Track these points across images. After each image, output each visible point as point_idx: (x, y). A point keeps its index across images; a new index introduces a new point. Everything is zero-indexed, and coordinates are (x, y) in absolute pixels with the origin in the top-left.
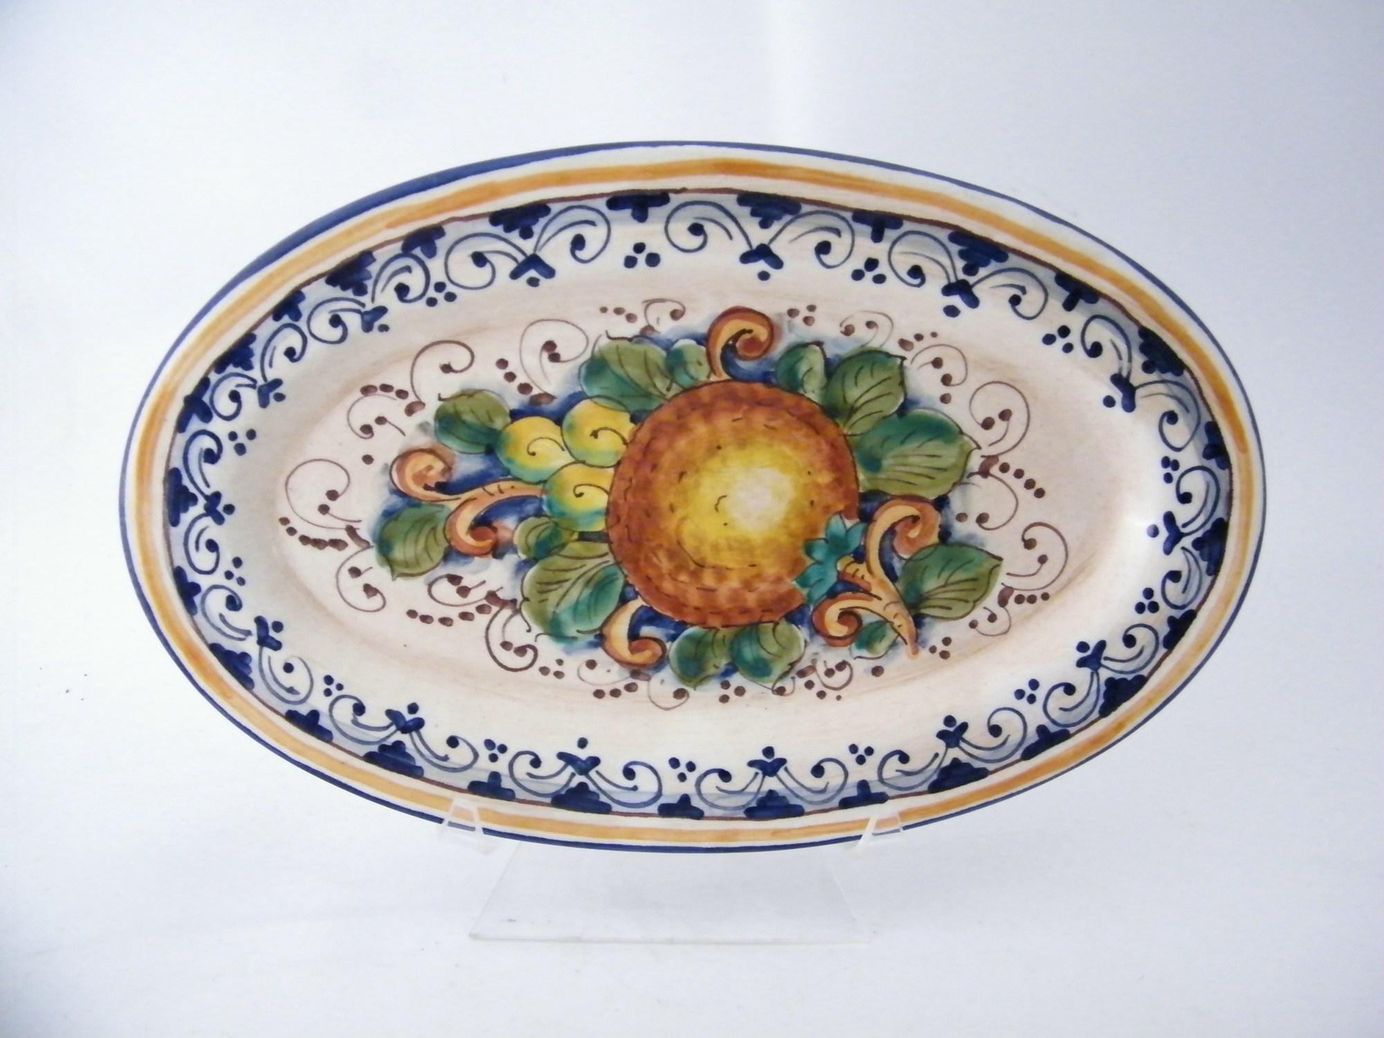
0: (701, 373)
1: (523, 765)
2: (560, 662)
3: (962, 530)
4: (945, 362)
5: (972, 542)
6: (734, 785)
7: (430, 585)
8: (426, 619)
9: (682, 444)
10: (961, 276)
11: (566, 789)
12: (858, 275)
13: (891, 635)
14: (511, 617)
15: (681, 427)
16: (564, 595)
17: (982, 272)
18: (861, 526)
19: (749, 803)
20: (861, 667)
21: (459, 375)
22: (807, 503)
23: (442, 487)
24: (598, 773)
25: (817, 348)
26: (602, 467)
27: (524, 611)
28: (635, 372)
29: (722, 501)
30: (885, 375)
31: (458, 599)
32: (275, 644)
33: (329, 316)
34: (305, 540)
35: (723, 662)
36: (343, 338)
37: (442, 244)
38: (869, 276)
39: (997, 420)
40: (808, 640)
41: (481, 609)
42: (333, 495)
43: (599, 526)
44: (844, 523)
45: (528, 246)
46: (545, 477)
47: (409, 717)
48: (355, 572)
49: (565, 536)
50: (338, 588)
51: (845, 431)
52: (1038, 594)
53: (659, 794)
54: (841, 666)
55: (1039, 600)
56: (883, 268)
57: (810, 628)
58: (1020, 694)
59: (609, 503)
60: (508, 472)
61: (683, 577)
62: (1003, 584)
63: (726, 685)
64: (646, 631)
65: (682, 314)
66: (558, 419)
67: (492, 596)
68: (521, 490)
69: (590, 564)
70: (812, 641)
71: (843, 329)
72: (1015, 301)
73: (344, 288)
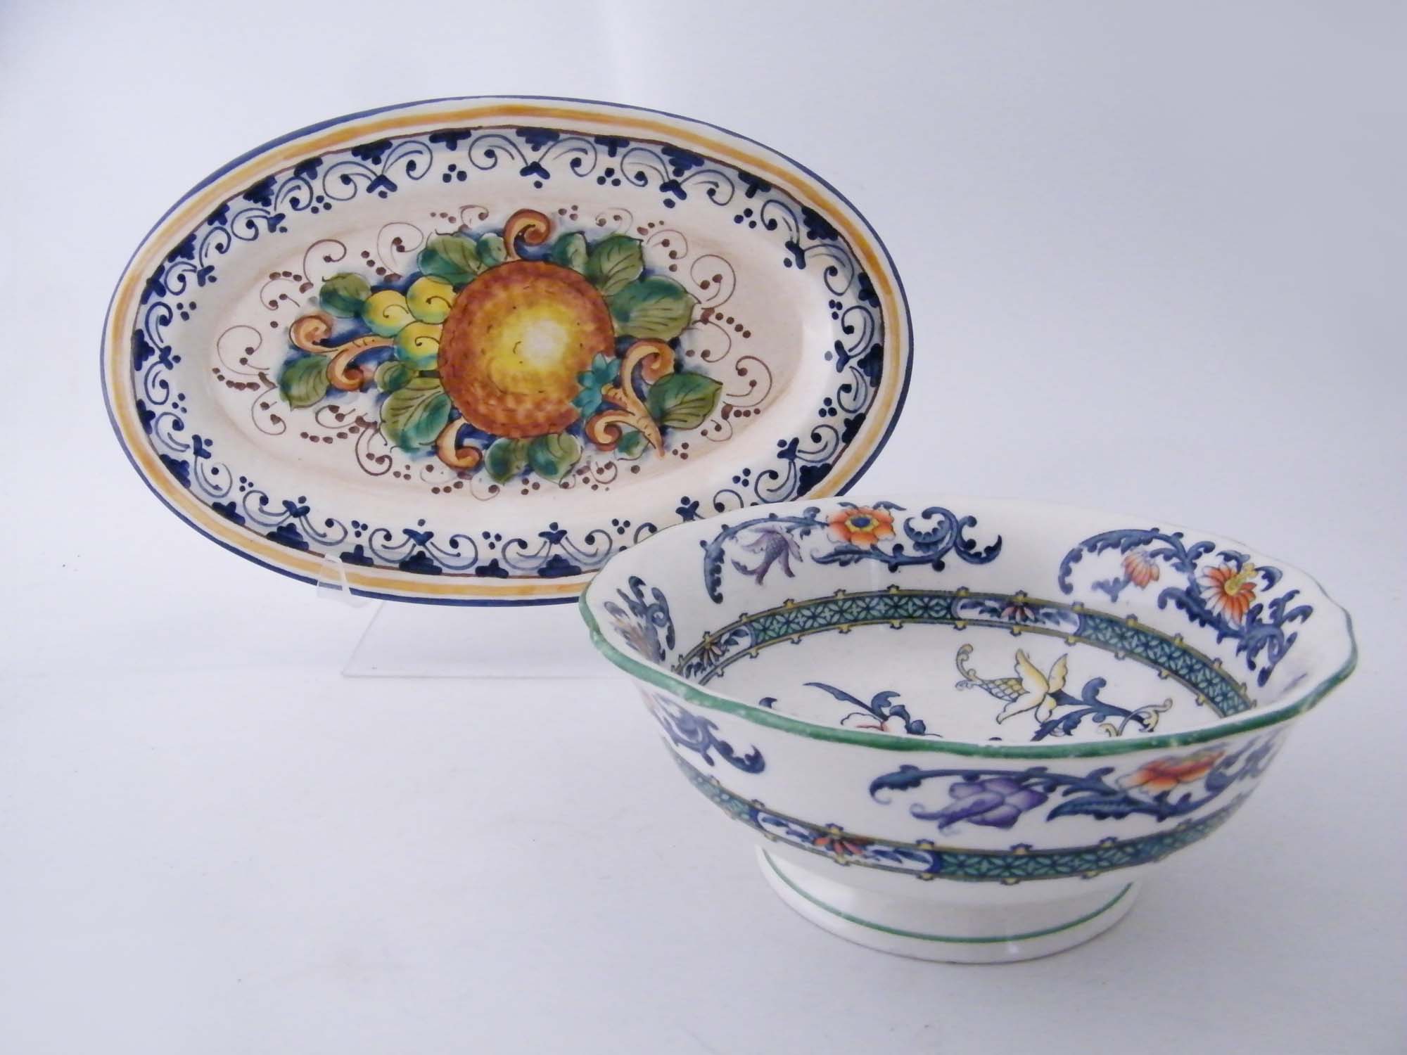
0: (501, 256)
1: (379, 540)
2: (408, 467)
3: (691, 362)
4: (672, 242)
5: (699, 372)
6: (529, 551)
7: (317, 414)
8: (314, 439)
9: (489, 305)
10: (672, 177)
11: (410, 556)
12: (601, 181)
13: (644, 442)
14: (373, 435)
15: (486, 293)
16: (411, 416)
17: (687, 174)
18: (617, 362)
19: (540, 565)
20: (624, 466)
21: (336, 263)
22: (578, 346)
23: (325, 343)
24: (432, 543)
25: (580, 236)
26: (434, 324)
27: (382, 431)
28: (456, 257)
29: (518, 346)
30: (629, 253)
31: (336, 423)
32: (206, 454)
33: (246, 221)
34: (230, 384)
35: (523, 464)
36: (256, 237)
37: (320, 170)
38: (609, 180)
39: (712, 283)
40: (584, 447)
41: (352, 430)
42: (250, 351)
43: (433, 366)
44: (605, 359)
45: (378, 169)
46: (396, 333)
47: (299, 506)
48: (265, 406)
49: (410, 373)
50: (253, 418)
51: (603, 293)
52: (752, 410)
53: (476, 559)
54: (609, 466)
55: (753, 414)
56: (618, 175)
57: (584, 437)
58: (737, 479)
59: (439, 349)
60: (370, 330)
61: (492, 402)
62: (724, 402)
63: (526, 482)
64: (468, 442)
65: (487, 216)
66: (404, 291)
67: (360, 420)
68: (380, 343)
69: (428, 394)
70: (586, 447)
71: (598, 222)
72: (711, 193)
73: (256, 202)
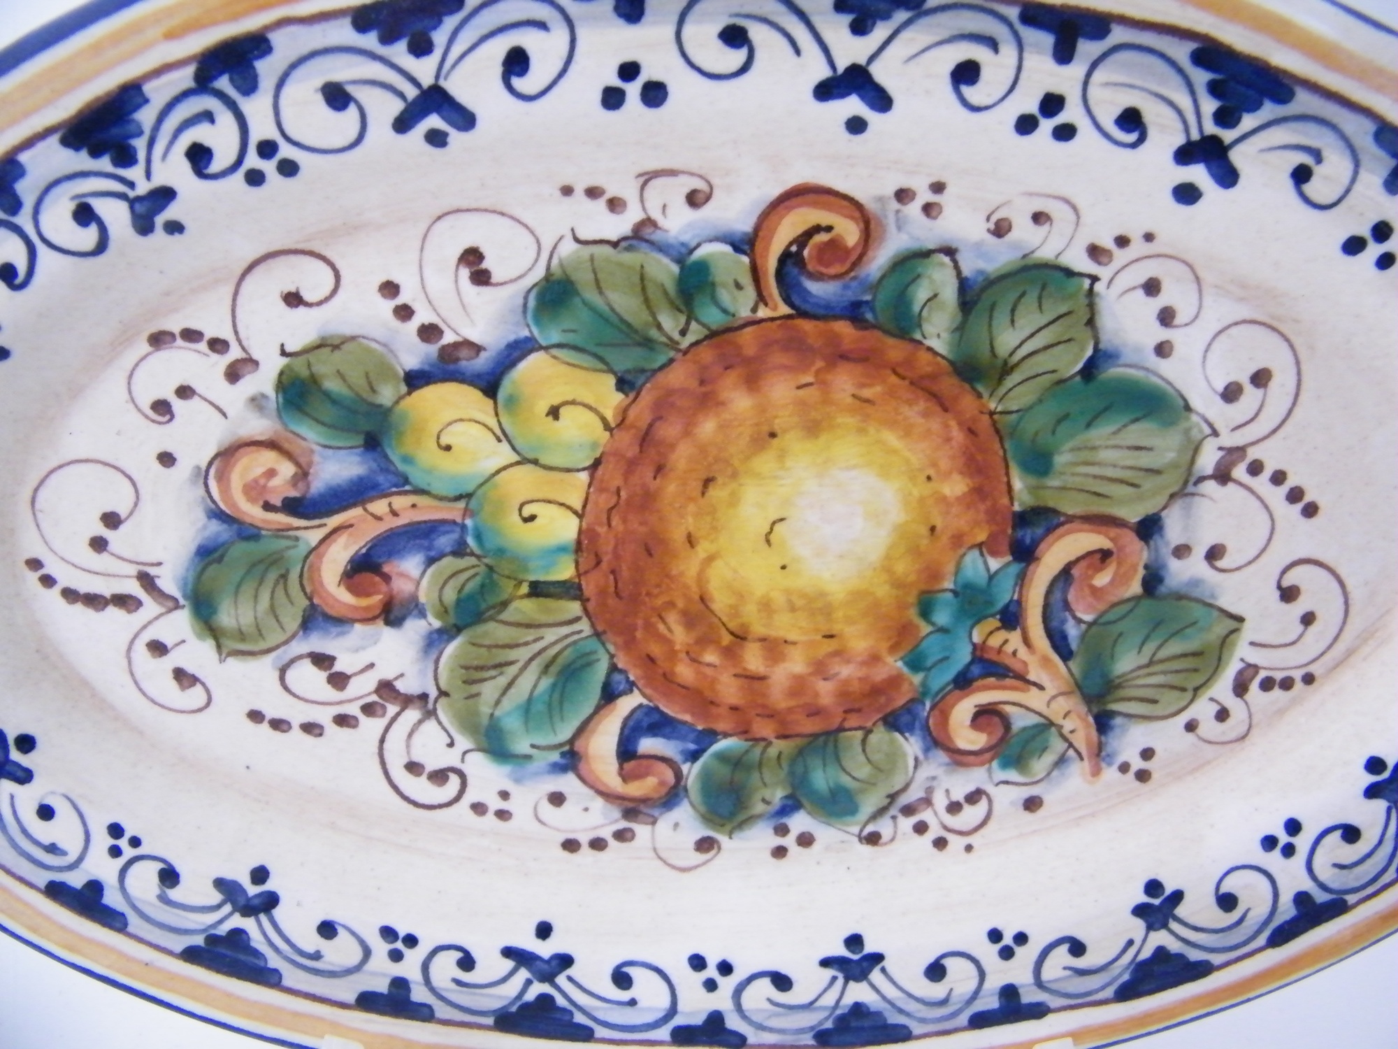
0: (743, 304)
1: (446, 967)
2: (505, 795)
3: (1180, 572)
4: (1165, 286)
5: (1196, 593)
6: (796, 996)
7: (283, 671)
8: (279, 725)
9: (707, 427)
10: (1210, 128)
11: (519, 1003)
12: (1026, 125)
13: (1058, 746)
14: (420, 722)
15: (707, 400)
16: (510, 685)
17: (1248, 122)
18: (1015, 568)
19: (821, 1023)
20: (1007, 797)
21: (314, 311)
22: (924, 531)
23: (293, 507)
24: (570, 979)
25: (947, 260)
26: (568, 470)
27: (440, 713)
28: (626, 303)
29: (777, 527)
30: (1063, 309)
31: (330, 693)
32: (20, 774)
33: (72, 206)
34: (70, 595)
35: (778, 795)
36: (102, 246)
37: (267, 69)
38: (1047, 126)
39: (1249, 389)
40: (921, 757)
41: (369, 709)
42: (111, 520)
43: (565, 571)
44: (986, 563)
45: (424, 69)
46: (469, 488)
47: (253, 890)
48: (158, 648)
49: (507, 588)
50: (132, 674)
51: (992, 406)
52: (1297, 675)
53: (673, 1011)
54: (974, 797)
55: (1299, 685)
56: (1072, 113)
57: (924, 738)
58: (1269, 842)
59: (580, 532)
60: (406, 481)
61: (710, 657)
62: (1242, 660)
63: (782, 830)
64: (647, 745)
65: (708, 198)
66: (490, 385)
67: (386, 688)
68: (429, 511)
69: (551, 635)
70: (926, 758)
71: (992, 227)
72: (1301, 175)
73: (95, 153)
